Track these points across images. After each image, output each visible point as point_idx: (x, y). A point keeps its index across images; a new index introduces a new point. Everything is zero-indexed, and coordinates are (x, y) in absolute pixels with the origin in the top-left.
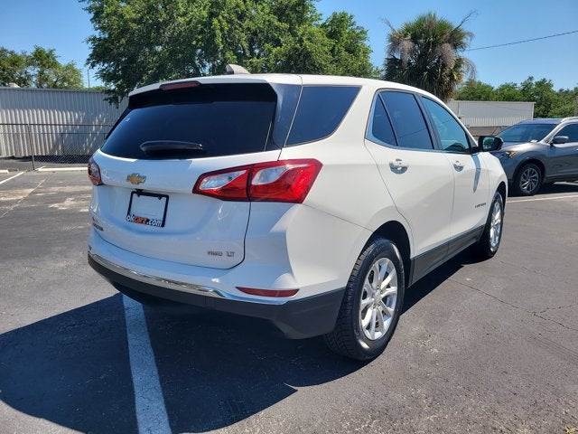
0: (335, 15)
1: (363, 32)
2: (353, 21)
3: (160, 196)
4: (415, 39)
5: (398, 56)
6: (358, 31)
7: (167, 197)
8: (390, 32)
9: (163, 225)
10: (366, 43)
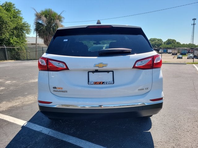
0: (6, 3)
1: (19, 11)
2: (14, 6)
3: (108, 72)
4: (46, 16)
5: (40, 22)
6: (16, 10)
7: (113, 71)
8: (36, 13)
9: (114, 83)
10: (21, 16)
